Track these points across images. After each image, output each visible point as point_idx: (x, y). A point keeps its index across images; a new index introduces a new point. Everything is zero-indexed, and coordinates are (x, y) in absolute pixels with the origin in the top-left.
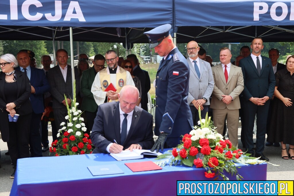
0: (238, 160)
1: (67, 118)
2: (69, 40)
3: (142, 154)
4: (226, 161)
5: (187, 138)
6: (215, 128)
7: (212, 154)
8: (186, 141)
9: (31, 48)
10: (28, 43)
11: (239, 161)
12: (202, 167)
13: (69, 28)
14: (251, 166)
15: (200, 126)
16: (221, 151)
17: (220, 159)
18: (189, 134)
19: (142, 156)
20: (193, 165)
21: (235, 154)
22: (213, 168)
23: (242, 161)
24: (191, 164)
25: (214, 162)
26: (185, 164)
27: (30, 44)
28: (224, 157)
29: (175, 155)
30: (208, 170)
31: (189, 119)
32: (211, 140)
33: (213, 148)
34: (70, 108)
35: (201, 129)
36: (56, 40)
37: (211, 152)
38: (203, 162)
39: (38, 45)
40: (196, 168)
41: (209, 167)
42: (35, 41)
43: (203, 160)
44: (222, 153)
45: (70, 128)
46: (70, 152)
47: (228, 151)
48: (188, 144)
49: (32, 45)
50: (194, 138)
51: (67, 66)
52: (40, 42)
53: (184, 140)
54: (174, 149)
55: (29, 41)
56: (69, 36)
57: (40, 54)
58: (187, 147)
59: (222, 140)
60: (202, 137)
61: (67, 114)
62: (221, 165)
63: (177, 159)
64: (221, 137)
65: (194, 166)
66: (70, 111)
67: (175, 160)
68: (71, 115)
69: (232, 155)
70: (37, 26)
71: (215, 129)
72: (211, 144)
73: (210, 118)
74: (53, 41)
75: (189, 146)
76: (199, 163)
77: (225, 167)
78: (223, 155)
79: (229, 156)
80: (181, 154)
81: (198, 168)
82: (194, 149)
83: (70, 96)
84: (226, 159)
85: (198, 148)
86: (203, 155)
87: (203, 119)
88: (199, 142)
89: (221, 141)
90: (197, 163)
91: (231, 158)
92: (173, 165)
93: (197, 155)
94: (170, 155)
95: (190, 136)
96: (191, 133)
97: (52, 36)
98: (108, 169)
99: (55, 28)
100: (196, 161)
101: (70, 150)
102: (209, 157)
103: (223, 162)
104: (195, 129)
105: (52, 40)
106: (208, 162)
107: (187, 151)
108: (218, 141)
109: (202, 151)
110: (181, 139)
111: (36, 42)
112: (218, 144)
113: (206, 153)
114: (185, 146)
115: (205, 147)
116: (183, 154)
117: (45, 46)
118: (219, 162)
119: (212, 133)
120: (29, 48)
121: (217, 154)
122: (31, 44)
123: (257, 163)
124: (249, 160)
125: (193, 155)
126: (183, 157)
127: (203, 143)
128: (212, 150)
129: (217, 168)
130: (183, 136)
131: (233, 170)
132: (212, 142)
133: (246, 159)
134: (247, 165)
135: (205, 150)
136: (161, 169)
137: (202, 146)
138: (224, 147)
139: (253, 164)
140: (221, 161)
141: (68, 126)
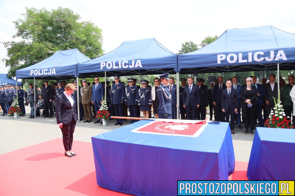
1: (274, 108)
2: (277, 70)
13: (277, 63)
34: (276, 104)
45: (276, 114)
46: (276, 126)
51: (274, 83)
56: (277, 67)
61: (275, 107)
66: (276, 105)
68: (277, 107)
74: (265, 71)
83: (277, 98)
97: (264, 69)
99: (266, 64)
101: (276, 125)
105: (264, 70)
141: (275, 112)
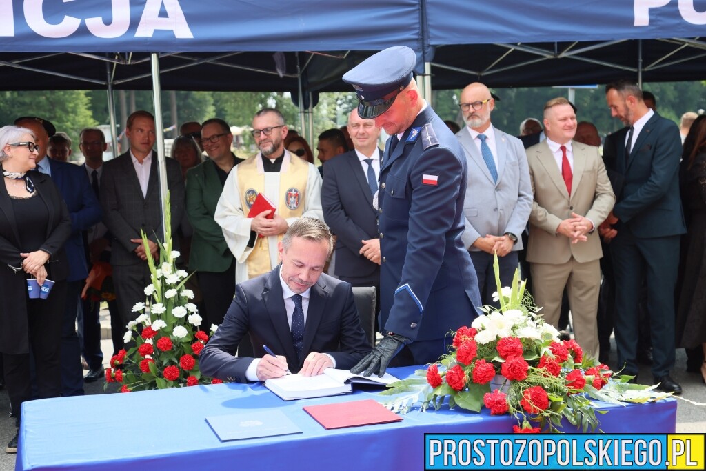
0: (599, 393)
2: (150, 87)
3: (348, 381)
4: (567, 396)
5: (465, 338)
6: (538, 309)
7: (531, 379)
8: (463, 345)
9: (50, 111)
10: (43, 97)
11: (603, 396)
12: (507, 413)
13: (149, 55)
14: (636, 407)
15: (497, 305)
16: (555, 371)
17: (552, 392)
18: (469, 326)
19: (349, 388)
20: (483, 407)
21: (592, 377)
22: (535, 416)
23: (611, 394)
24: (476, 406)
25: (537, 400)
26: (460, 405)
27: (47, 99)
28: (562, 387)
29: (435, 381)
30: (522, 421)
31: (470, 289)
32: (529, 340)
33: (534, 363)
34: (157, 264)
35: (501, 312)
36: (115, 87)
37: (527, 371)
38: (508, 401)
39: (70, 102)
40: (489, 414)
41: (524, 411)
42: (61, 93)
43: (508, 394)
44: (557, 376)
45: (155, 317)
46: (160, 381)
47: (572, 369)
48: (468, 354)
49: (53, 104)
50: (483, 338)
51: (150, 156)
52: (72, 94)
53: (458, 343)
54: (431, 366)
55: (44, 92)
56: (150, 79)
57: (76, 127)
58: (464, 359)
59: (558, 341)
60: (505, 334)
62: (555, 406)
63: (440, 392)
64: (554, 333)
65: (484, 409)
66: (156, 273)
67: (436, 396)
68: (159, 283)
69: (583, 381)
70: (64, 52)
71: (538, 314)
72: (528, 352)
73: (524, 283)
74: (108, 92)
75: (470, 358)
76: (499, 402)
77: (565, 410)
78: (559, 382)
79: (577, 383)
80: (450, 379)
81: (496, 414)
82: (485, 366)
84: (567, 390)
85: (495, 362)
86: (508, 382)
87: (507, 288)
88: (497, 346)
89: (553, 344)
90: (493, 402)
91: (581, 386)
92: (430, 409)
93: (492, 381)
94: (421, 382)
95: (473, 333)
96: (476, 324)
97: (104, 78)
98: (260, 423)
99: (112, 56)
100: (489, 397)
101: (160, 376)
102: (523, 385)
103: (561, 399)
104: (486, 314)
105: (105, 87)
106: (521, 398)
107: (467, 372)
108: (545, 345)
109: (504, 371)
110: (450, 339)
111: (64, 95)
112: (546, 351)
113: (516, 376)
114: (459, 358)
115: (514, 361)
116: (456, 378)
117: (86, 104)
118: (549, 400)
119: (530, 322)
120: (45, 111)
121: (544, 378)
122: (51, 99)
123: (651, 400)
124: (629, 391)
125: (481, 382)
126: (457, 387)
127: (507, 351)
128: (530, 367)
129: (546, 414)
130: (453, 333)
131: (587, 419)
132: (530, 347)
133: (622, 388)
134: (624, 404)
135: (513, 368)
136: (399, 421)
137: (504, 357)
138: (562, 358)
139: (640, 404)
140: (554, 397)
141: (154, 312)
